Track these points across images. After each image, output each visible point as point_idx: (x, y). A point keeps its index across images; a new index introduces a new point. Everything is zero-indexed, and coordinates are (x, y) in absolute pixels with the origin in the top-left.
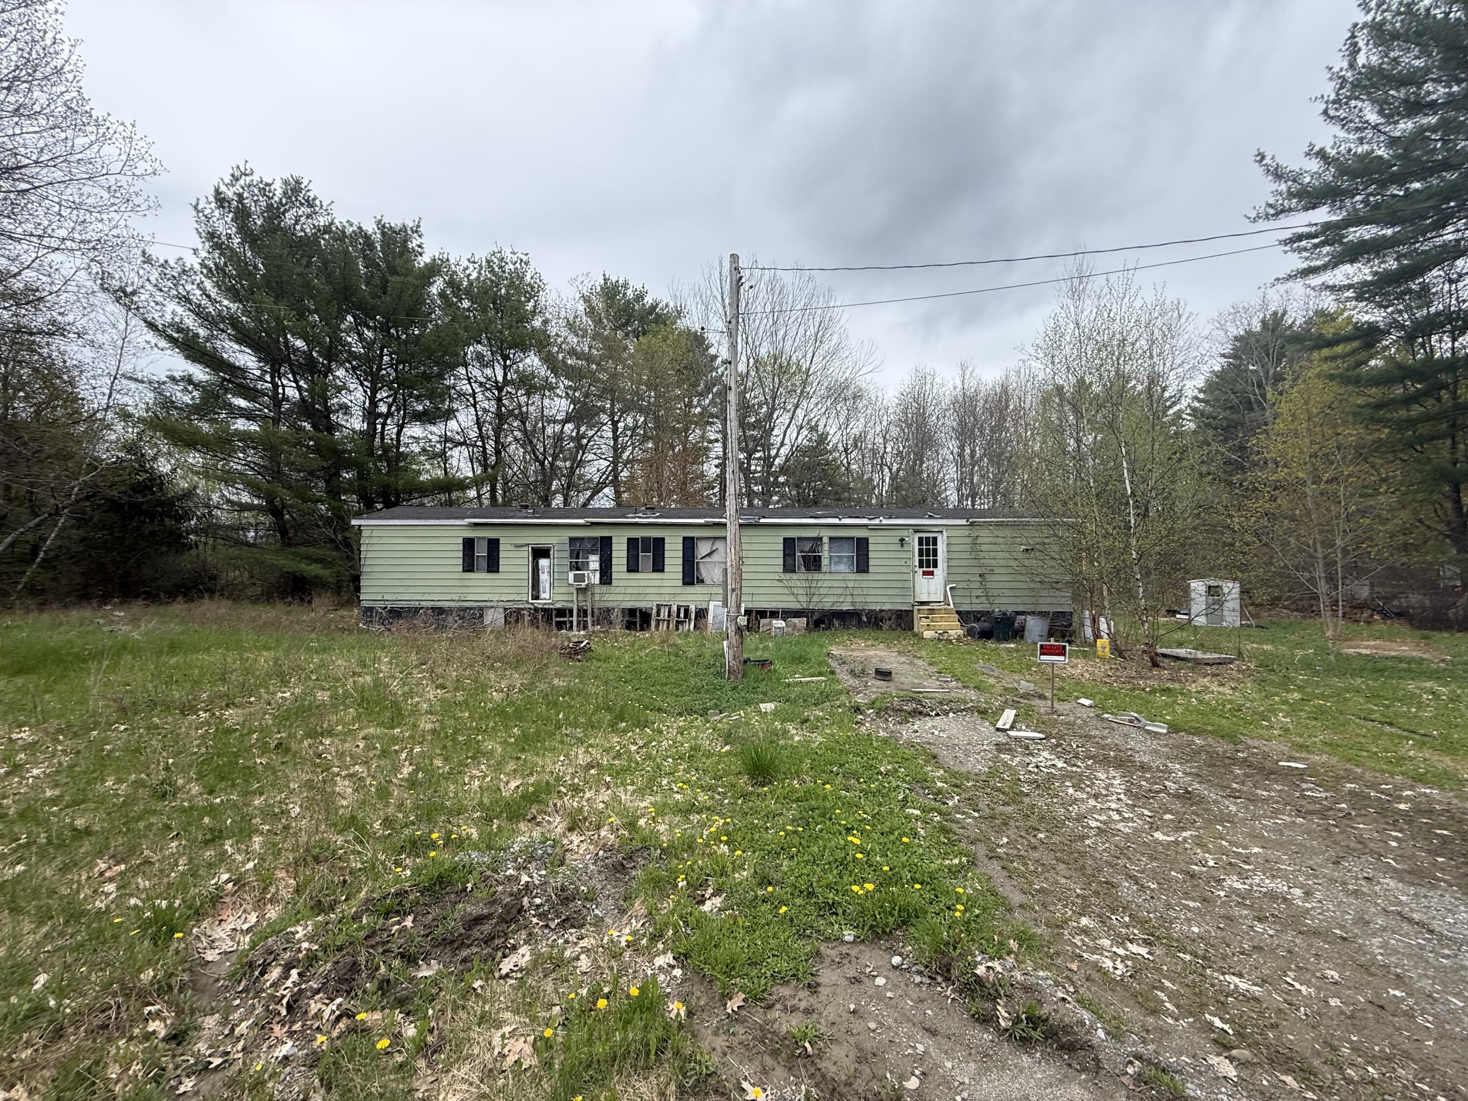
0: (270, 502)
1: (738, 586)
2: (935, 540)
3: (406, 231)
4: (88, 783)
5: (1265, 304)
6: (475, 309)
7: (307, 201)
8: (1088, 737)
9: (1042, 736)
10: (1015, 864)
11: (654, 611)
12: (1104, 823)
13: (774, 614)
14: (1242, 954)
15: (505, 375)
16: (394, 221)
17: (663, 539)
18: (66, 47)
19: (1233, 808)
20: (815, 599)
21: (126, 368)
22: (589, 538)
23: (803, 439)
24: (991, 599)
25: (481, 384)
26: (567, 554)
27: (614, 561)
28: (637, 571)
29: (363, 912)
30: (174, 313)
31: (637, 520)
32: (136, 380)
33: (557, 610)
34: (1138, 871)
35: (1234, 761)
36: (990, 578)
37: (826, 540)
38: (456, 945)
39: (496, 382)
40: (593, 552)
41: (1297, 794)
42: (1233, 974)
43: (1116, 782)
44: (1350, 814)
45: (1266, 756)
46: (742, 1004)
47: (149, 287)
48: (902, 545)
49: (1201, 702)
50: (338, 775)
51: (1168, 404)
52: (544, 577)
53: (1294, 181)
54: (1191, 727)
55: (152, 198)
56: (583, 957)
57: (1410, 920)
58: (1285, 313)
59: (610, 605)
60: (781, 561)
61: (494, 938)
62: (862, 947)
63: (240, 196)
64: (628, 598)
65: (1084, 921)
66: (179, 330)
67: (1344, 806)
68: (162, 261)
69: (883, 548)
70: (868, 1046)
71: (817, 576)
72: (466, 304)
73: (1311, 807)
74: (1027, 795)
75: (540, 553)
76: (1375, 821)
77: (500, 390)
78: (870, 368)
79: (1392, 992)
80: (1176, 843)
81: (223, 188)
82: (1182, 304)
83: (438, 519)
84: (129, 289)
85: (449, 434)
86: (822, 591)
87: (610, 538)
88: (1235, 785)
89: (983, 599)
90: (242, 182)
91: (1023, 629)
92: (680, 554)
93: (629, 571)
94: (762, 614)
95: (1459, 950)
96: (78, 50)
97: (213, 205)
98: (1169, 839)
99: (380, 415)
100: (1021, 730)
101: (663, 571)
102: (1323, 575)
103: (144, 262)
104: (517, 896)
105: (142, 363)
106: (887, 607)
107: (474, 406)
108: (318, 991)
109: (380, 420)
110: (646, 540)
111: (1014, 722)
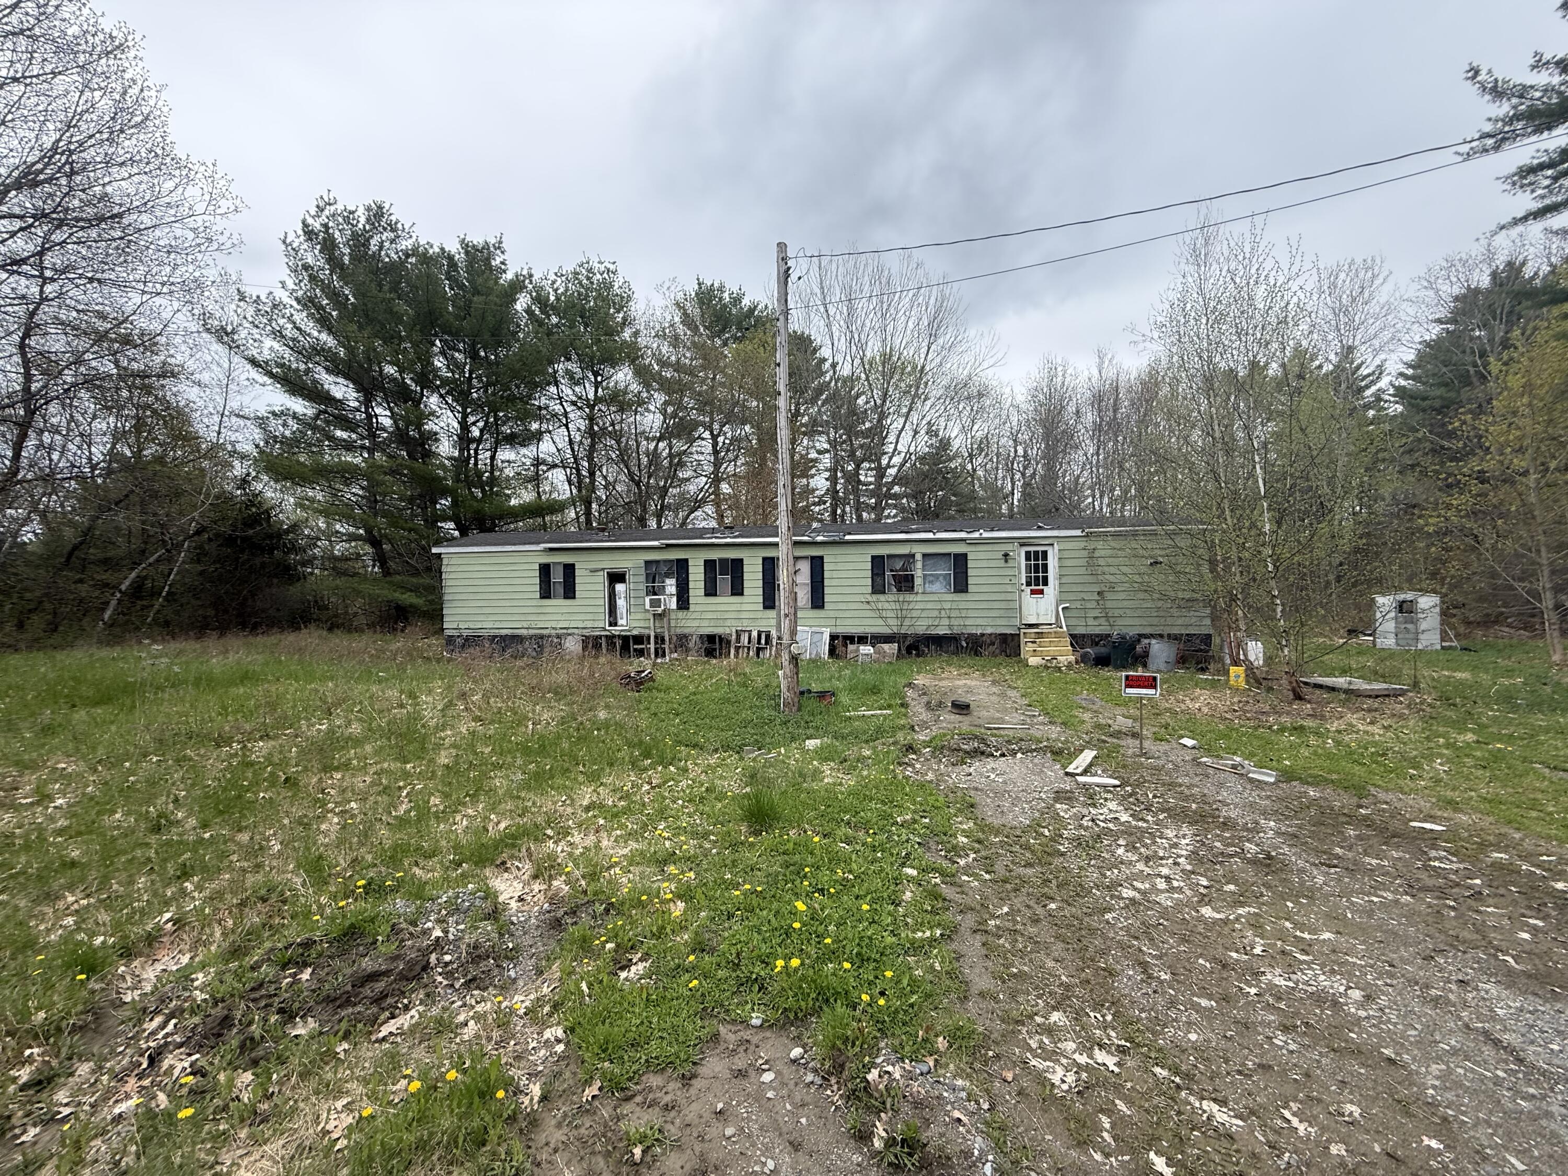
0: (369, 531)
1: (792, 611)
2: (1045, 554)
3: (488, 249)
4: (99, 813)
5: (1490, 255)
6: (564, 325)
7: (390, 225)
8: (1172, 785)
9: (1117, 782)
10: (1002, 941)
11: (734, 637)
12: (1143, 893)
13: (862, 640)
14: (1240, 1072)
15: (596, 392)
16: (477, 239)
17: (742, 560)
18: (153, 93)
19: (1320, 880)
20: (907, 622)
21: (234, 404)
22: (665, 561)
23: (923, 444)
24: (1111, 620)
25: (574, 403)
26: (643, 578)
27: (691, 585)
28: (715, 595)
29: (263, 961)
30: (271, 349)
31: (714, 540)
32: (243, 417)
33: (635, 637)
34: (1154, 957)
35: (1351, 819)
36: (1109, 596)
37: (918, 557)
38: (338, 1003)
39: (588, 400)
40: (668, 575)
41: (1419, 864)
42: (1215, 1100)
43: (1183, 842)
44: (1480, 893)
45: (1395, 813)
46: (597, 1093)
47: (247, 325)
48: (1006, 561)
49: (1338, 743)
50: (332, 811)
51: (1363, 384)
52: (621, 603)
53: (1521, 96)
54: (1311, 776)
55: (235, 236)
56: (471, 1023)
57: (1497, 1043)
58: (1523, 264)
59: (686, 631)
60: (869, 582)
61: (387, 996)
62: (768, 1034)
63: (326, 226)
64: (706, 623)
65: (1055, 1017)
66: (279, 365)
67: (1478, 881)
68: (254, 298)
69: (984, 564)
70: (713, 1157)
71: (910, 597)
72: (554, 320)
73: (1430, 882)
74: (1063, 854)
75: (616, 578)
76: (1515, 903)
77: (591, 407)
78: (992, 362)
79: (1426, 1141)
80: (1226, 922)
81: (310, 221)
82: (1378, 261)
83: (514, 544)
84: (229, 329)
85: (541, 455)
86: (915, 614)
87: (686, 561)
88: (1338, 850)
89: (1103, 621)
90: (326, 212)
91: (1146, 654)
92: (760, 576)
93: (707, 595)
94: (849, 639)
95: (1552, 1089)
96: (163, 96)
97: (302, 238)
98: (1218, 916)
99: (473, 440)
100: (1095, 775)
101: (742, 594)
102: (1548, 586)
103: (240, 300)
104: (426, 952)
105: (246, 400)
106: (989, 631)
107: (567, 426)
108: (180, 1045)
109: (473, 446)
110: (723, 561)
111: (1091, 765)
